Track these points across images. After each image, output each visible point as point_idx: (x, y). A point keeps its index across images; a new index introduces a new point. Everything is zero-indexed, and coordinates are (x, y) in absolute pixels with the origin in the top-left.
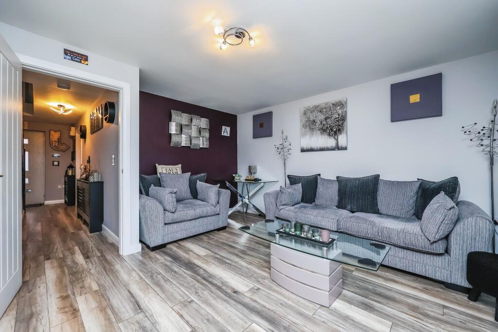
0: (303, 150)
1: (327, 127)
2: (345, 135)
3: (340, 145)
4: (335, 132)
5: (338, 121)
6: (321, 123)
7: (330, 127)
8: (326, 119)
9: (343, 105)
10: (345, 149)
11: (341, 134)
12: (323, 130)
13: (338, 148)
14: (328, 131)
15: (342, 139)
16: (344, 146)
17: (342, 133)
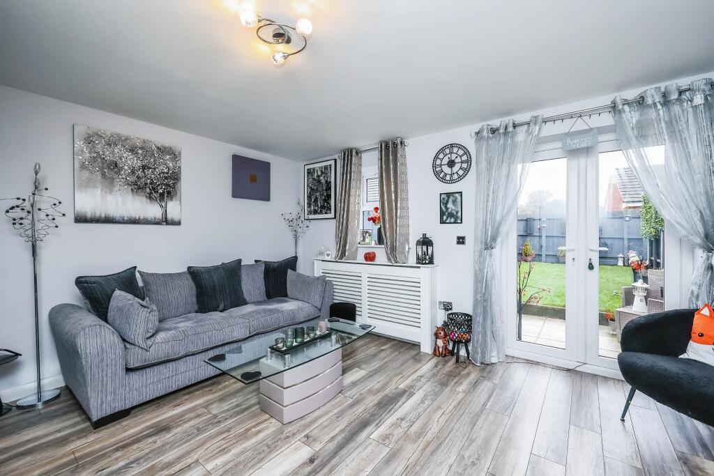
0: (81, 219)
1: (146, 184)
2: (178, 202)
3: (169, 217)
4: (162, 195)
5: (166, 178)
6: (133, 172)
7: (151, 184)
8: (144, 168)
9: (175, 155)
10: (179, 223)
11: (171, 199)
12: (138, 187)
13: (165, 221)
14: (148, 190)
15: (173, 209)
16: (176, 219)
17: (174, 198)
